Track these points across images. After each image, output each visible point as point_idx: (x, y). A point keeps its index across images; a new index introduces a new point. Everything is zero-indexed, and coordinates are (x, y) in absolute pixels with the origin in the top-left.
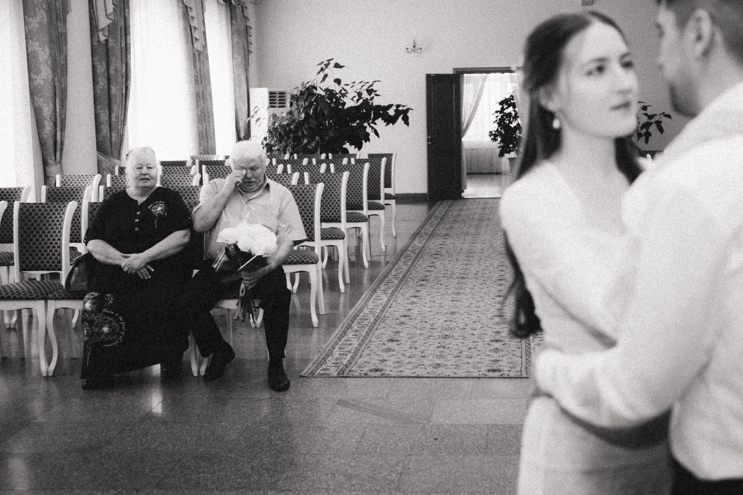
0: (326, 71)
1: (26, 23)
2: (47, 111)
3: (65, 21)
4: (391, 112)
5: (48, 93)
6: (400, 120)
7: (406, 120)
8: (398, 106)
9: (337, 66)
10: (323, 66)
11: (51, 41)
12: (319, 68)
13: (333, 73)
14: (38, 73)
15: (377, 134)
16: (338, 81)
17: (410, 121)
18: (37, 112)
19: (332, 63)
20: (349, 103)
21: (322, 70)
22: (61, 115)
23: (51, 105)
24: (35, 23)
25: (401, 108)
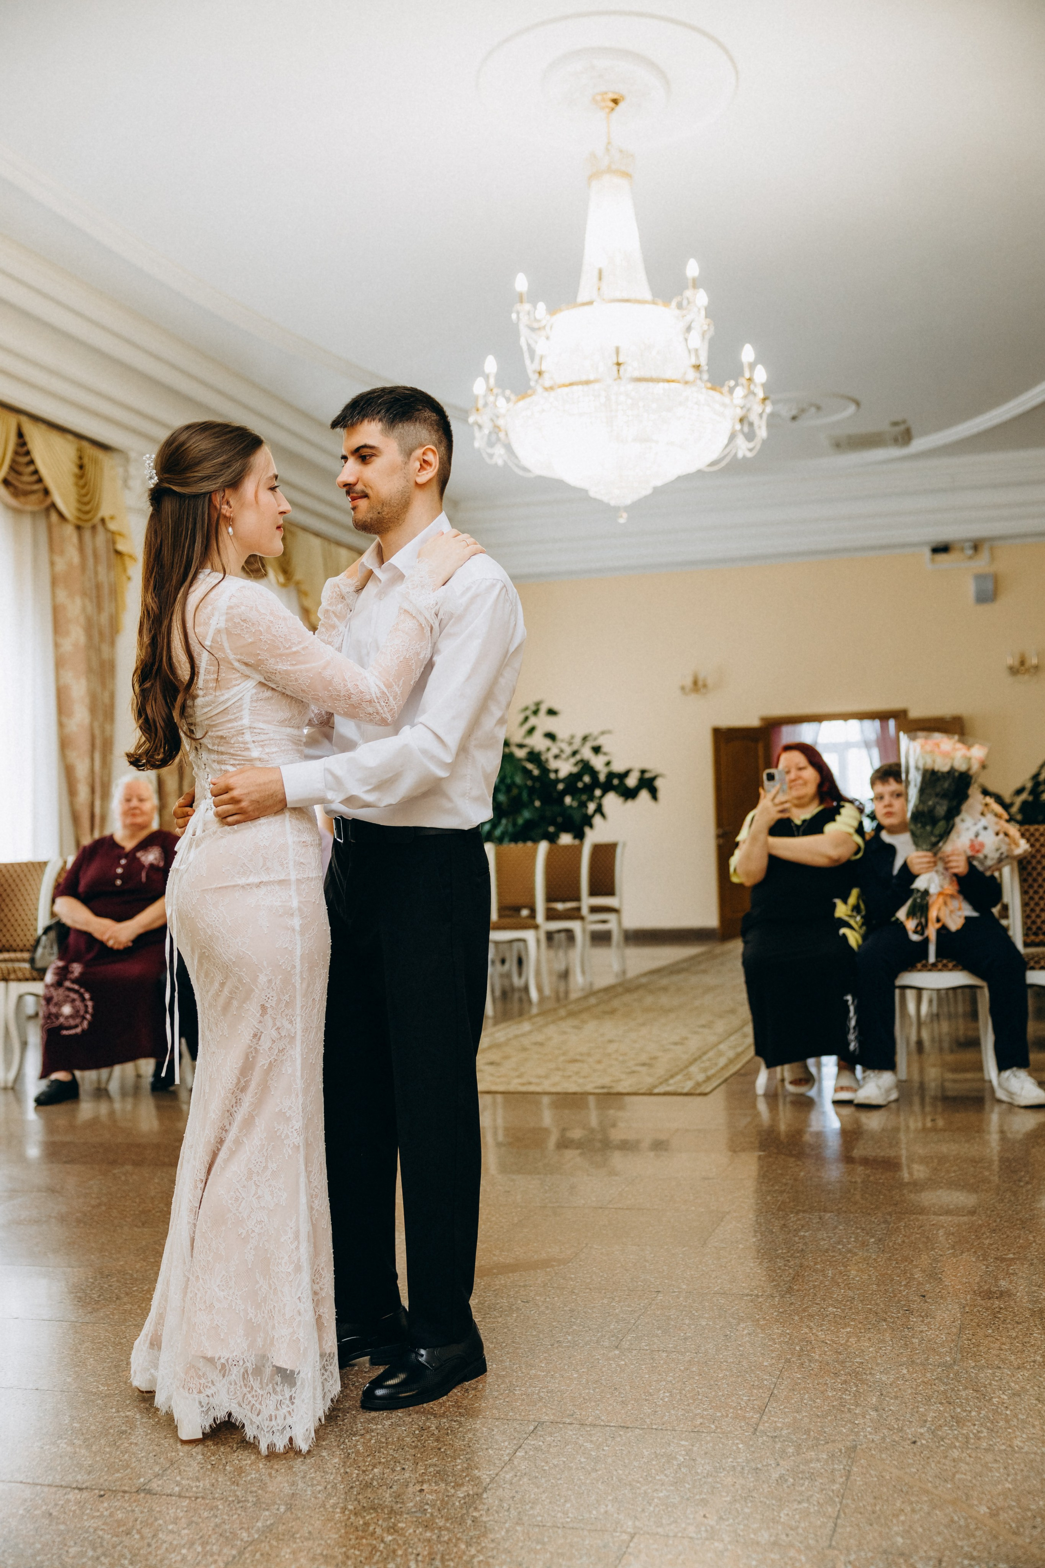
0: (533, 721)
1: (57, 645)
2: (82, 769)
3: (113, 644)
4: (631, 782)
5: (82, 742)
6: (644, 795)
7: (654, 793)
8: (643, 772)
9: (551, 712)
10: (528, 713)
11: (90, 670)
12: (521, 717)
13: (544, 723)
14: (70, 715)
15: (603, 815)
16: (551, 736)
17: (661, 794)
18: (68, 773)
19: (543, 709)
20: (565, 768)
21: (526, 719)
22: (102, 778)
23: (87, 761)
24: (67, 645)
25: (647, 775)
